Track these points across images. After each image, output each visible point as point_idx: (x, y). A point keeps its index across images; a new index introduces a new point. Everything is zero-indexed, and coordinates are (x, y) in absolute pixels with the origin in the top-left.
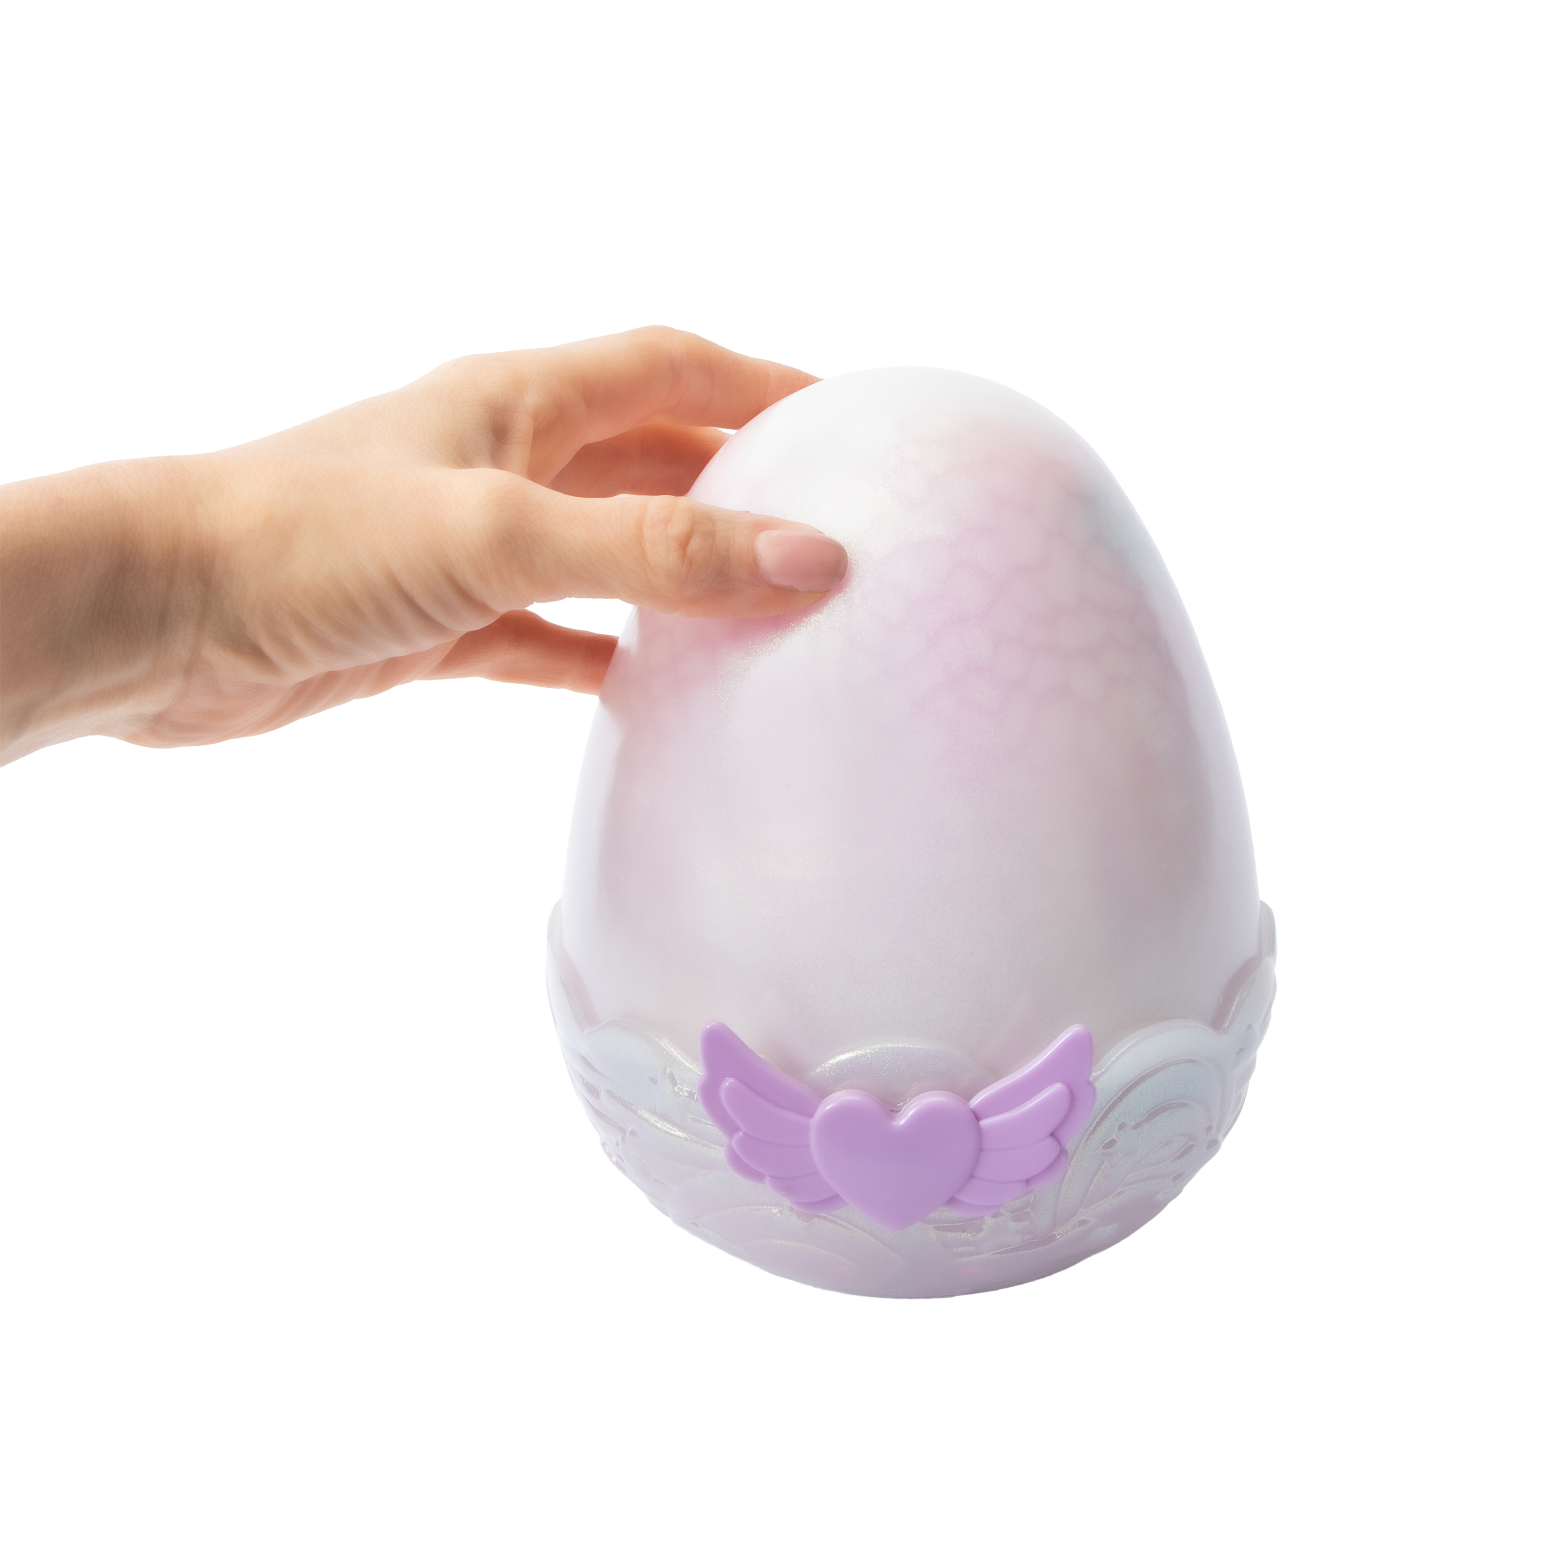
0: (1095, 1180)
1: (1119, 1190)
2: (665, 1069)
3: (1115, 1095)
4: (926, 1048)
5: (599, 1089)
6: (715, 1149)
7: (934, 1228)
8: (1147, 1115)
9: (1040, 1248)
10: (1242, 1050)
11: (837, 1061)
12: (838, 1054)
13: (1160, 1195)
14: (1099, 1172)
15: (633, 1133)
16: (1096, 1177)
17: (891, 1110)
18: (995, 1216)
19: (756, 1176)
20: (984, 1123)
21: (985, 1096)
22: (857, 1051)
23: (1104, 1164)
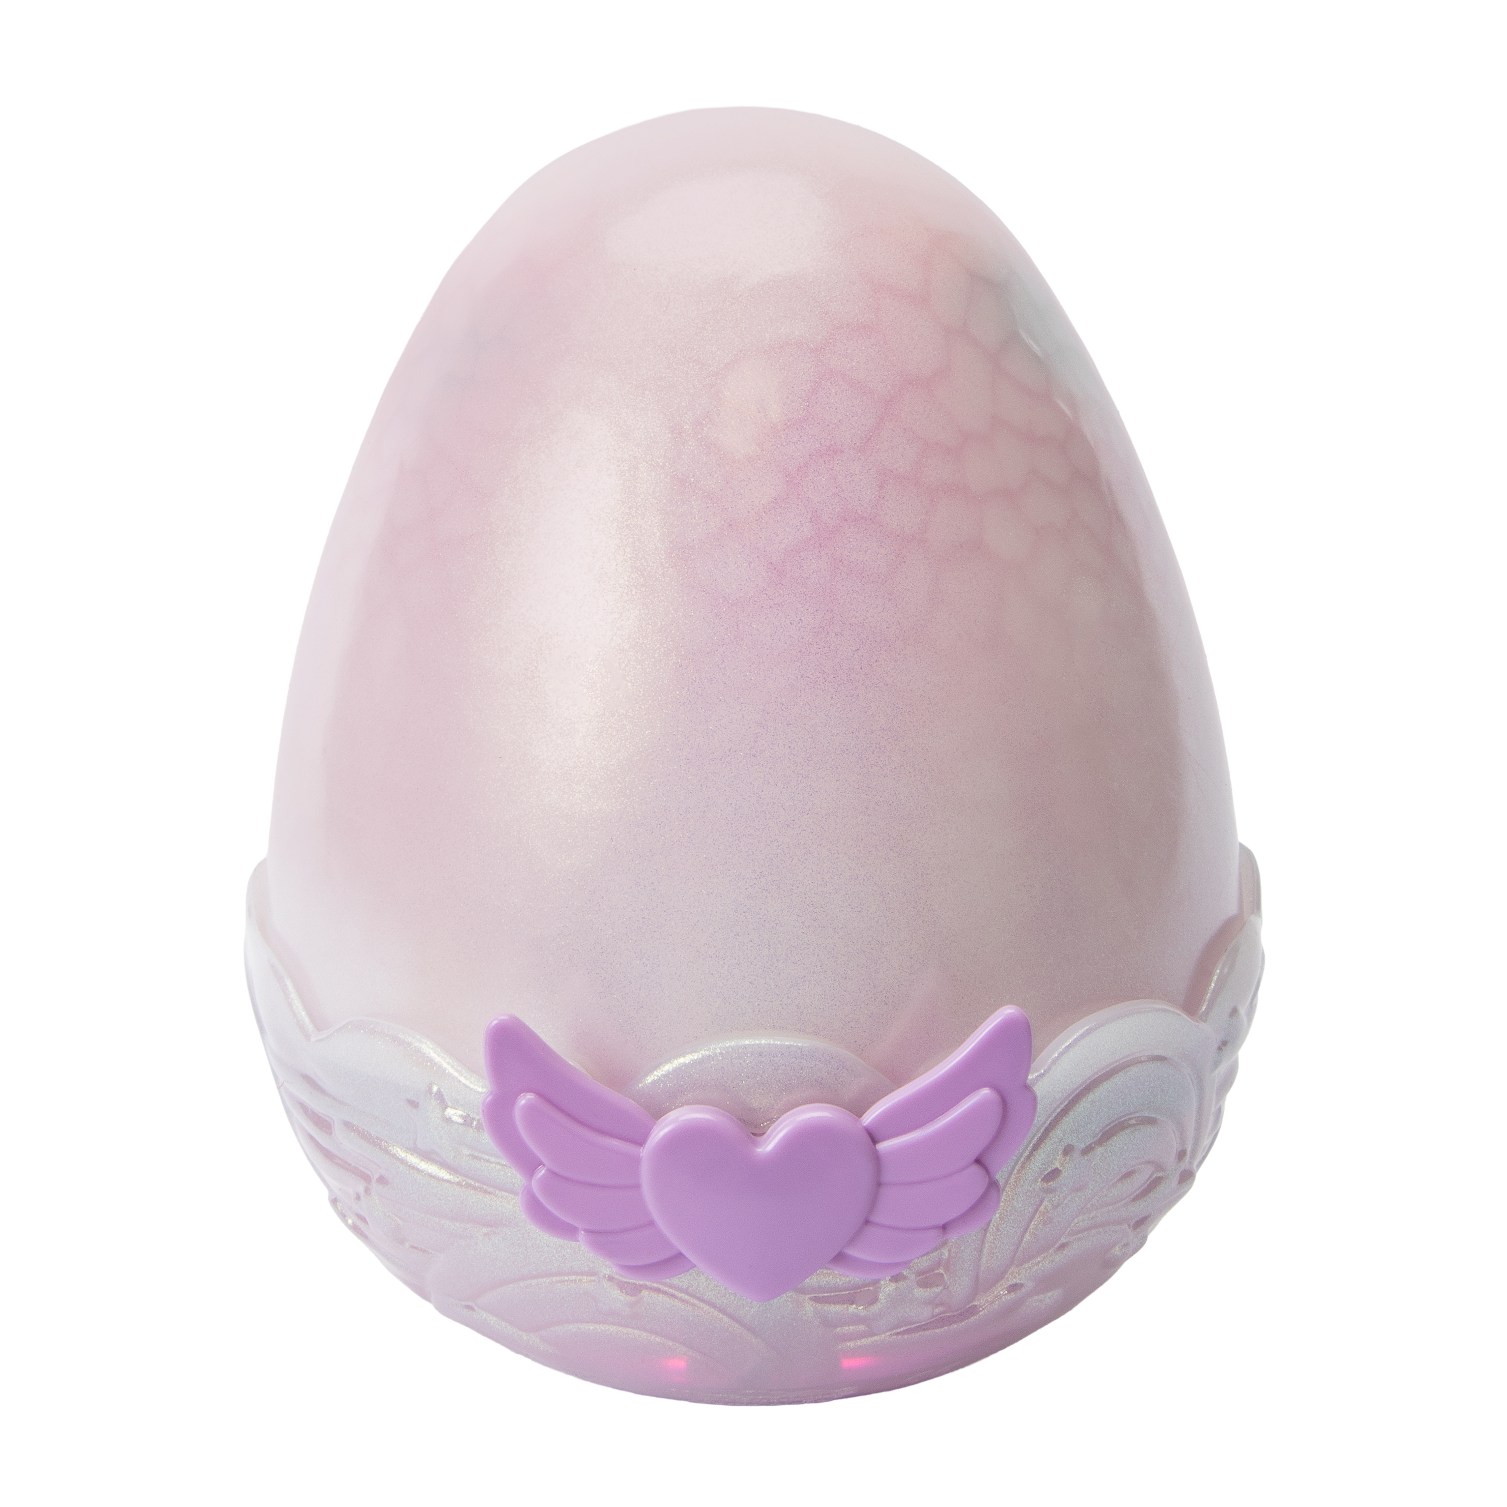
0: (1032, 1226)
1: (1063, 1240)
2: (430, 1089)
3: (1058, 1107)
4: (799, 1045)
5: (332, 1123)
6: (502, 1197)
7: (810, 1299)
8: (1100, 1135)
9: (955, 1326)
10: (1224, 1043)
11: (675, 1066)
12: (676, 1057)
13: (1117, 1248)
14: (1037, 1216)
15: (382, 1180)
16: (1033, 1223)
17: (752, 1134)
18: (896, 1279)
19: (566, 1230)
20: (884, 1146)
21: (884, 1108)
22: (703, 1052)
23: (1044, 1203)
